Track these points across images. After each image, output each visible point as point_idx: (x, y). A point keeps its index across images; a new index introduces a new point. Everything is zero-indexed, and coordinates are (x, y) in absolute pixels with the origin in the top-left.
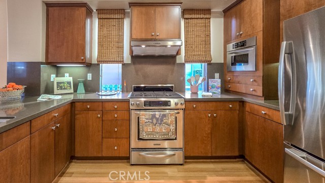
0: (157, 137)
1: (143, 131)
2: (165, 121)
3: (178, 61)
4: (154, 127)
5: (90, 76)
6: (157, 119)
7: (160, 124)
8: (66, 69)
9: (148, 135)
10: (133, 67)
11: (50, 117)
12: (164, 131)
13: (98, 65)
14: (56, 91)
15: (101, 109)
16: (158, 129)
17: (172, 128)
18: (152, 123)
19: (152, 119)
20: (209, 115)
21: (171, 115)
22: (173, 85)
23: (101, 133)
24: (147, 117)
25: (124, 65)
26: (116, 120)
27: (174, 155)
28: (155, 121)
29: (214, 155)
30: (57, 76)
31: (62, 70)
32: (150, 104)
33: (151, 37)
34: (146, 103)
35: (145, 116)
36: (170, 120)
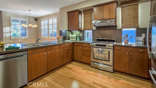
0: (100, 58)
1: (95, 55)
2: (103, 53)
3: (118, 28)
4: (99, 54)
5: (81, 35)
6: (100, 51)
7: (101, 53)
8: (74, 32)
9: (97, 57)
10: (97, 31)
11: (65, 45)
12: (103, 56)
13: (84, 31)
14: (71, 39)
15: (81, 45)
16: (100, 55)
17: (107, 56)
18: (98, 52)
19: (98, 51)
20: (127, 53)
21: (107, 51)
22: (115, 39)
23: (81, 54)
24: (96, 50)
25: (93, 30)
26: (86, 50)
27: (109, 67)
28: (99, 52)
29: (130, 73)
30: (72, 35)
31: (73, 33)
32: (98, 45)
33: (102, 19)
34: (96, 45)
35: (95, 50)
36: (106, 52)
